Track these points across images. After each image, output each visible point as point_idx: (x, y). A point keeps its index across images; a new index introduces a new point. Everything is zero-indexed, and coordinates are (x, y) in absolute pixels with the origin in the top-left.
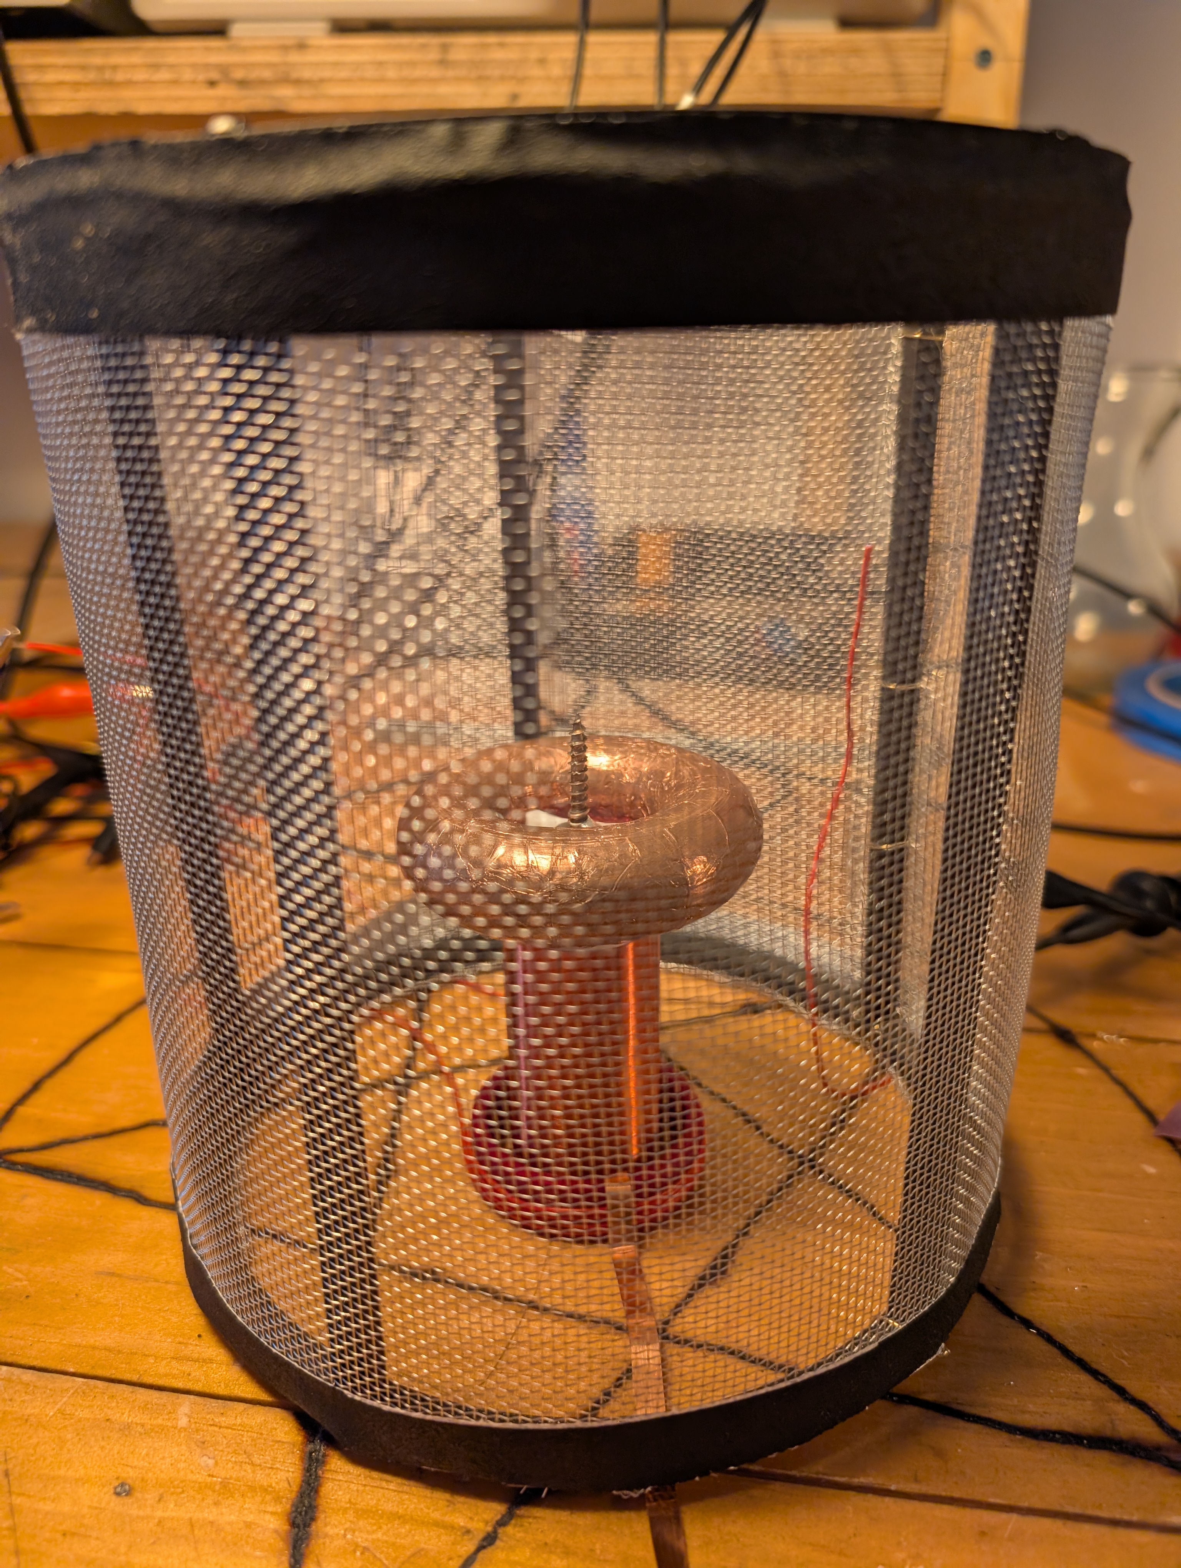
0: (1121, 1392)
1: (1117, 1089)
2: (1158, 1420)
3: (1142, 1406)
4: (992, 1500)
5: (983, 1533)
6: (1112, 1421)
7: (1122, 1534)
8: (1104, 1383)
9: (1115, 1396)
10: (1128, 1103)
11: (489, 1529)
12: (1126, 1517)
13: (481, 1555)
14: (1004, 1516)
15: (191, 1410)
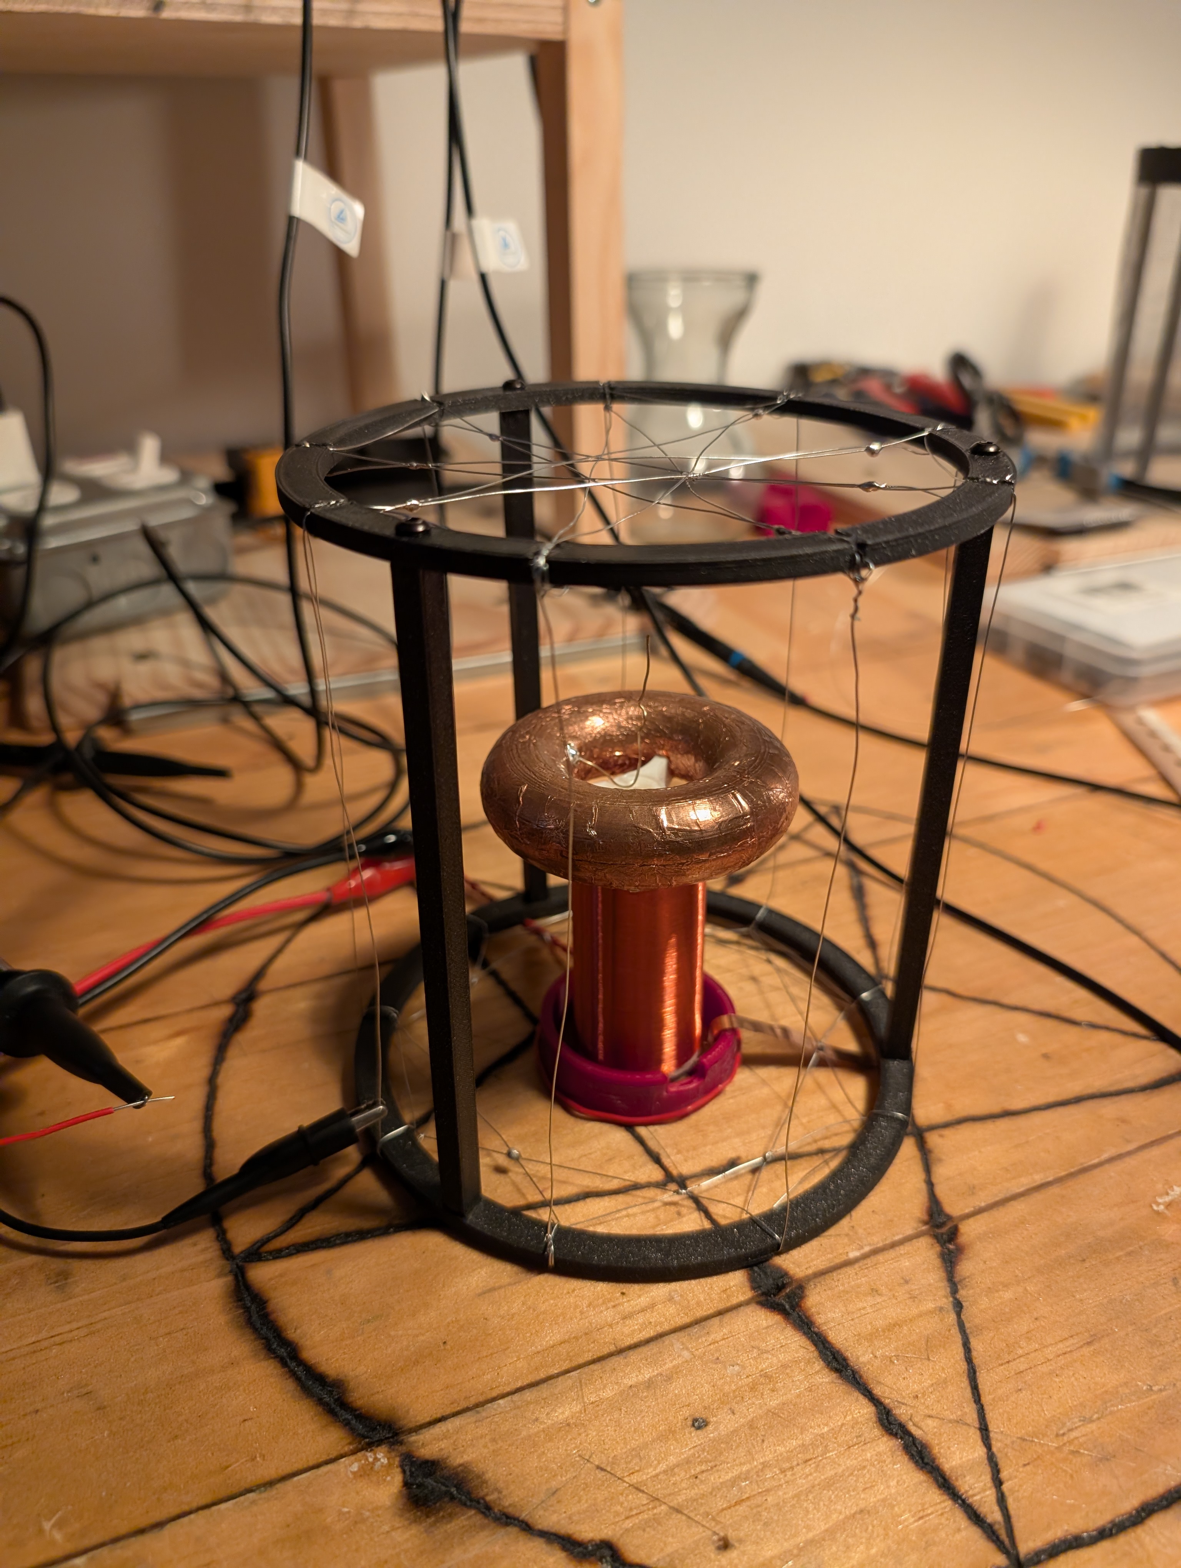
11: (951, 1300)
13: (964, 1318)
15: (683, 1344)
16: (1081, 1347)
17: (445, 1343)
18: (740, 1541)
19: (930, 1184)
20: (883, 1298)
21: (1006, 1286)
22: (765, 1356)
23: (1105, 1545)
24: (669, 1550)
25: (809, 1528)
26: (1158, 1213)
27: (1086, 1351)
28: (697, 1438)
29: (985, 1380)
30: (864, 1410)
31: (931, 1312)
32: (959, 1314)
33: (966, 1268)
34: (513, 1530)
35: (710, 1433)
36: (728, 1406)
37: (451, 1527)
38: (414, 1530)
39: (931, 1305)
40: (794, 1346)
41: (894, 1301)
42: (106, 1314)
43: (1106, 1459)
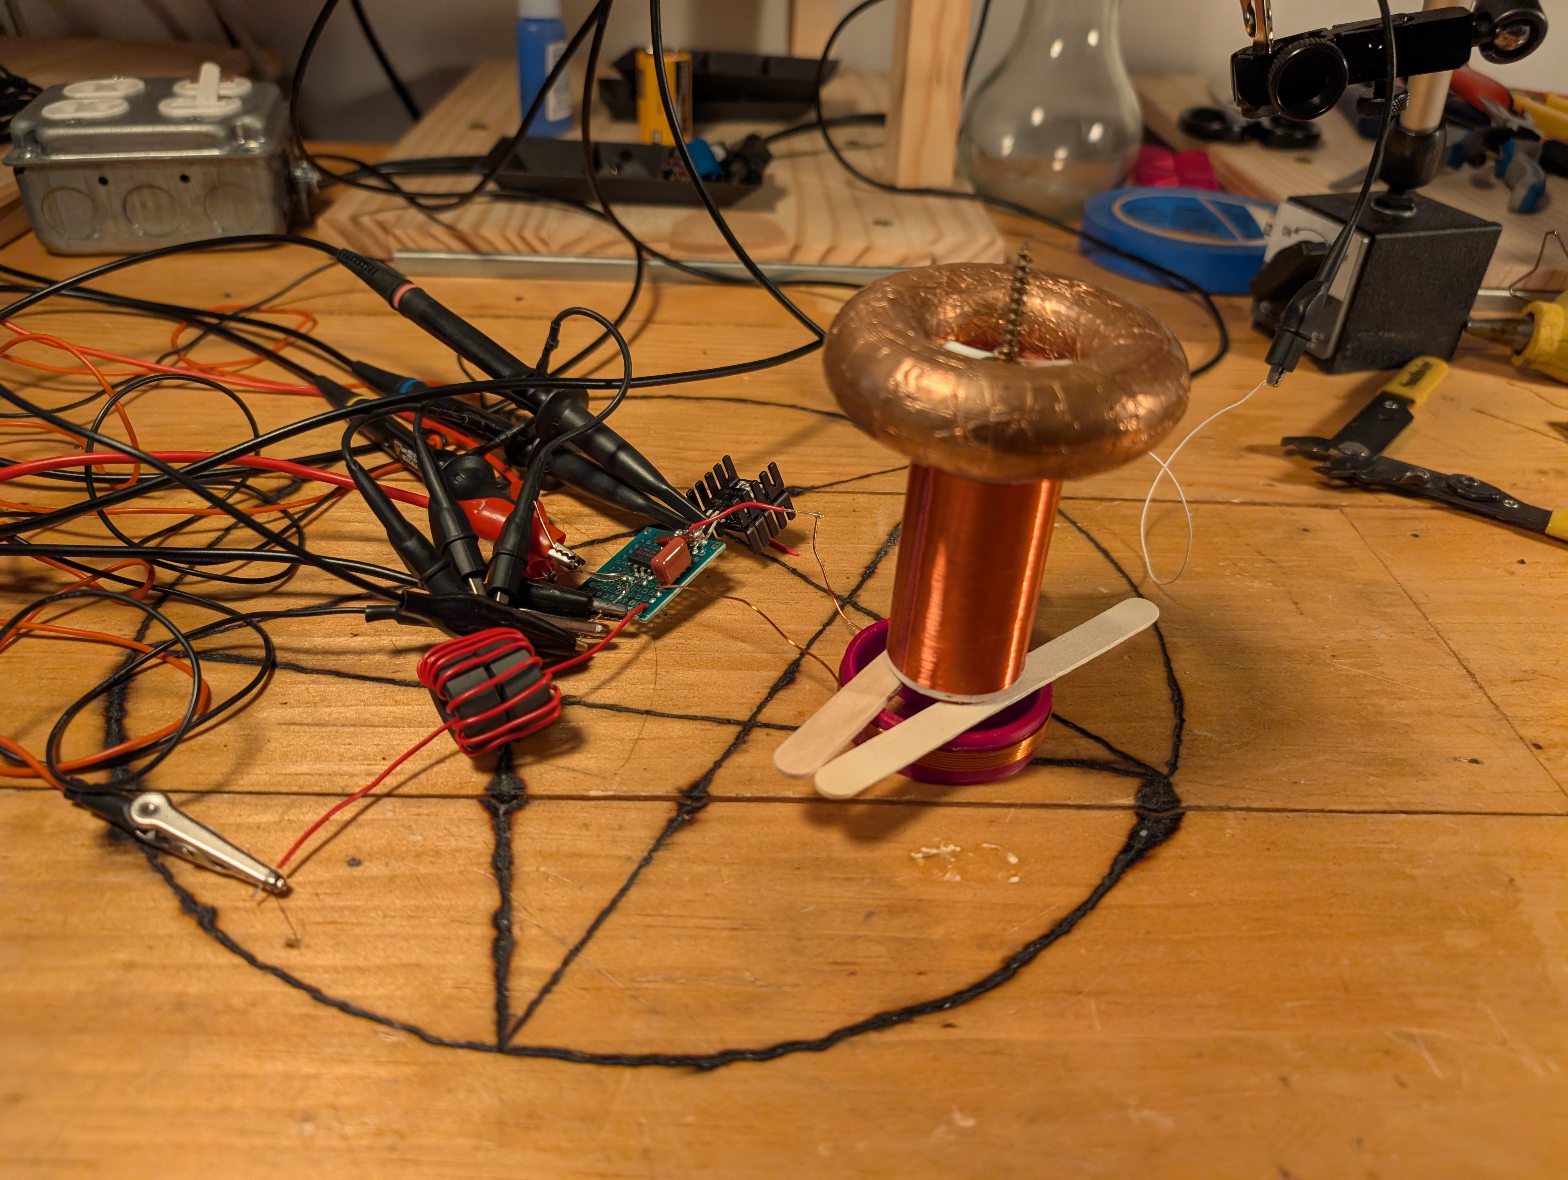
0: (1085, 733)
1: (1082, 536)
2: (1107, 745)
3: (1097, 739)
4: (997, 801)
5: (992, 821)
6: (1077, 750)
7: (1084, 813)
8: (1071, 727)
9: (1079, 735)
10: (1091, 545)
11: (645, 854)
12: (1086, 803)
13: (642, 870)
14: (1006, 810)
15: (394, 807)
16: (725, 929)
17: (225, 746)
18: (308, 947)
19: (718, 765)
20: (587, 833)
21: (705, 861)
22: (450, 838)
23: (589, 1068)
24: (251, 931)
25: (366, 959)
26: (912, 859)
27: (725, 933)
28: (346, 871)
29: (614, 920)
30: (490, 900)
31: (619, 857)
32: (641, 867)
33: (685, 837)
34: (159, 877)
35: (357, 871)
36: (387, 860)
37: (119, 858)
38: (96, 851)
39: (623, 852)
40: (479, 839)
41: (595, 839)
42: (26, 654)
43: (655, 1012)
